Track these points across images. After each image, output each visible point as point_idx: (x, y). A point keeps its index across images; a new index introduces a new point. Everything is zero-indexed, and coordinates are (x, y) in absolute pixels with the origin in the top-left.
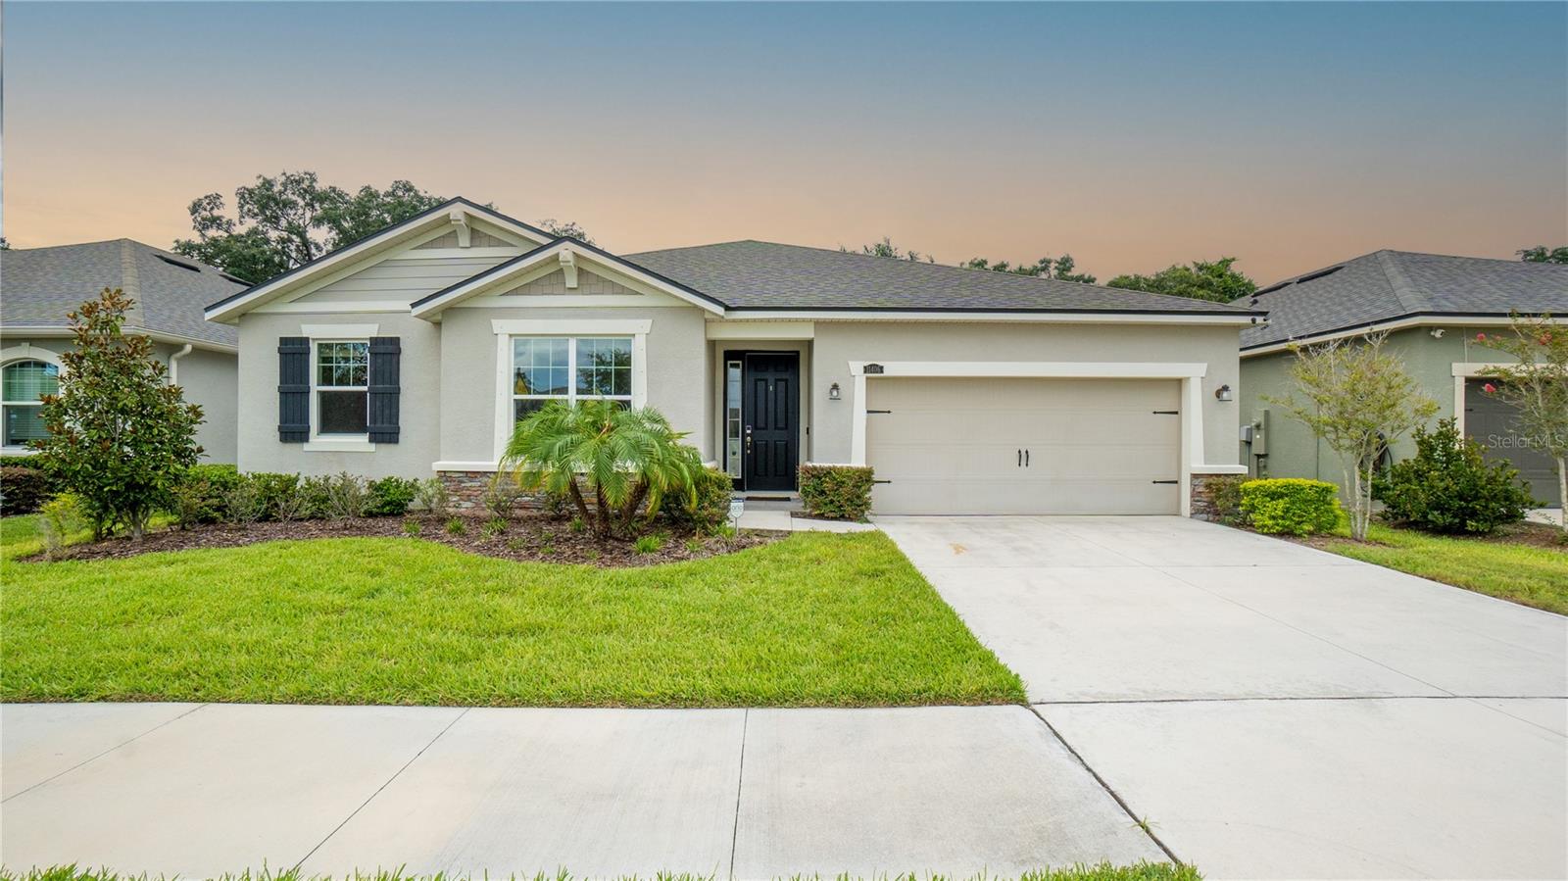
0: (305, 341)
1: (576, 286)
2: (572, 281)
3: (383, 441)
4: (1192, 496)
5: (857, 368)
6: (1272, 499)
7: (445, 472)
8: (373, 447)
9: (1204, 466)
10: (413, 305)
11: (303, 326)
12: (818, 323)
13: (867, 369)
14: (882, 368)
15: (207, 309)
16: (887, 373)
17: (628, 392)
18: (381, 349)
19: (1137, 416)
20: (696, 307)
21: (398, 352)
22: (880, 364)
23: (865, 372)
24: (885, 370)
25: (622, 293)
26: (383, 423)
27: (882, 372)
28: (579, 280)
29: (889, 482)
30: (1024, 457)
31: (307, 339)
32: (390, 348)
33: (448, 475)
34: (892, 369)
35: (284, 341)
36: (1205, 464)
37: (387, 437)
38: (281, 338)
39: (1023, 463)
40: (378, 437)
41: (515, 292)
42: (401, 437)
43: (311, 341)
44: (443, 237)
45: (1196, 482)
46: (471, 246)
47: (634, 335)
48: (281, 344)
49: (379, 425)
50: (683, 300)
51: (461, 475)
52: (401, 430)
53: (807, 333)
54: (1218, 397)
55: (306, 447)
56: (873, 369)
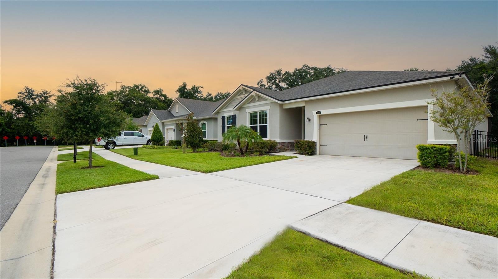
5: (314, 113)
9: (434, 141)
10: (234, 108)
11: (224, 114)
12: (306, 102)
13: (317, 113)
14: (320, 112)
15: (213, 112)
16: (322, 113)
17: (267, 123)
18: (233, 117)
19: (410, 121)
20: (275, 102)
21: (236, 117)
22: (320, 111)
23: (316, 114)
24: (321, 113)
25: (265, 100)
27: (320, 113)
28: (259, 99)
29: (326, 145)
30: (366, 138)
34: (323, 112)
35: (222, 117)
36: (435, 140)
39: (366, 139)
41: (249, 103)
43: (225, 117)
47: (267, 110)
50: (273, 101)
53: (302, 105)
56: (318, 113)
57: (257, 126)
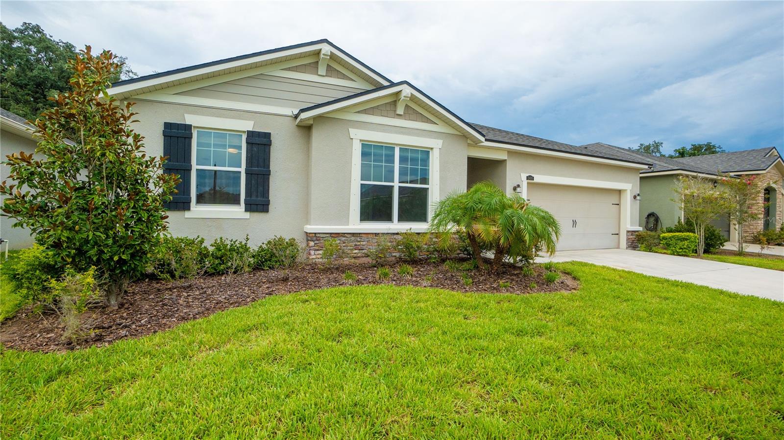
0: (188, 128)
1: (402, 114)
2: (400, 110)
3: (257, 211)
4: (627, 240)
5: (524, 176)
6: (681, 241)
7: (315, 233)
8: (247, 215)
10: (302, 111)
11: (186, 115)
12: (509, 153)
13: (528, 178)
14: (533, 177)
16: (536, 180)
18: (257, 140)
21: (268, 144)
22: (533, 175)
24: (535, 178)
25: (427, 122)
26: (257, 196)
27: (533, 180)
28: (404, 111)
30: (575, 223)
31: (191, 126)
32: (264, 141)
33: (318, 235)
34: (538, 179)
35: (168, 126)
36: (631, 226)
37: (260, 207)
38: (165, 123)
39: (574, 226)
40: (251, 207)
41: (365, 112)
42: (271, 207)
43: (193, 127)
44: (305, 65)
45: (628, 234)
46: (326, 76)
47: (432, 149)
48: (165, 128)
49: (254, 198)
51: (328, 235)
52: (271, 202)
53: (504, 156)
54: (634, 198)
55: (187, 214)
56: (530, 178)
57: (392, 187)
